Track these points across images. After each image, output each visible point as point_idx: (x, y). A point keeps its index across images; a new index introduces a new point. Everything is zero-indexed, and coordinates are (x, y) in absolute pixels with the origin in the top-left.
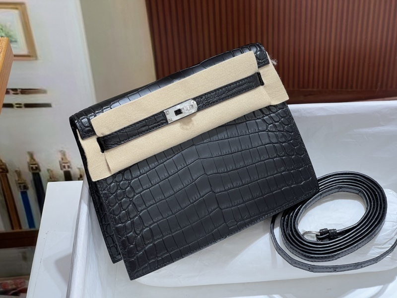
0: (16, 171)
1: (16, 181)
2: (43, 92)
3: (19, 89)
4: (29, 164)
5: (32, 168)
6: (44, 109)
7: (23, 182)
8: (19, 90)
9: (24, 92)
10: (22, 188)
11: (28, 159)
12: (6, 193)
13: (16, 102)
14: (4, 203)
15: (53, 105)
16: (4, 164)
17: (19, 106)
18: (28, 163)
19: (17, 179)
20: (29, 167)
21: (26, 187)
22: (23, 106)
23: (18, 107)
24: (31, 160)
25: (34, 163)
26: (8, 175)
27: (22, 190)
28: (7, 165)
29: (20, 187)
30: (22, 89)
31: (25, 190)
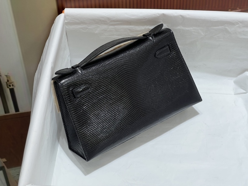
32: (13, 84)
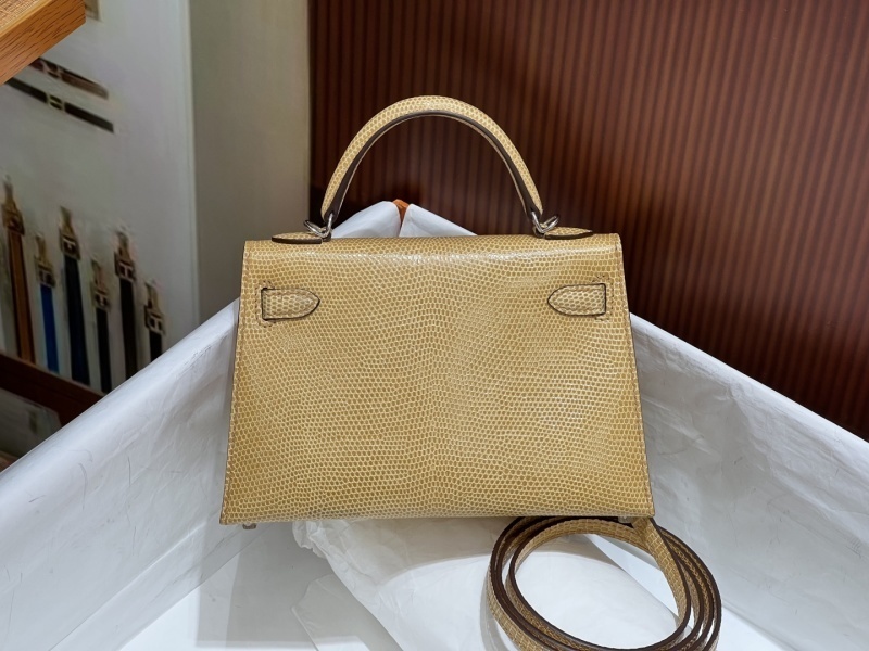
0: (38, 239)
1: (35, 258)
2: (103, 93)
3: (61, 68)
4: (62, 235)
5: (66, 244)
6: (99, 130)
7: (46, 266)
8: (59, 71)
9: (69, 77)
10: (44, 278)
11: (61, 223)
12: (15, 276)
13: (53, 94)
14: (11, 293)
15: (116, 129)
16: (18, 214)
17: (57, 103)
18: (60, 231)
19: (37, 255)
20: (61, 240)
21: (50, 280)
22: (62, 106)
23: (53, 105)
24: (65, 227)
25: (70, 236)
26: (23, 239)
27: (45, 284)
28: (24, 218)
29: (41, 274)
30: (65, 71)
31: (49, 286)
32: (160, 320)
